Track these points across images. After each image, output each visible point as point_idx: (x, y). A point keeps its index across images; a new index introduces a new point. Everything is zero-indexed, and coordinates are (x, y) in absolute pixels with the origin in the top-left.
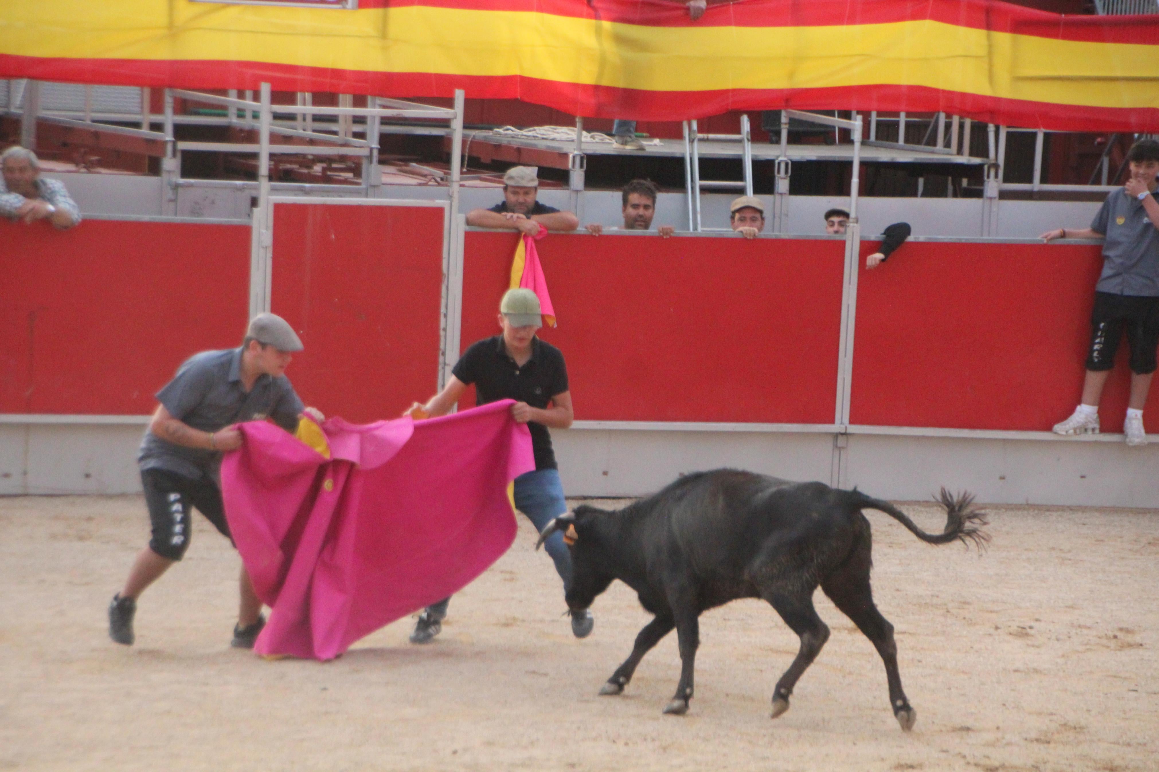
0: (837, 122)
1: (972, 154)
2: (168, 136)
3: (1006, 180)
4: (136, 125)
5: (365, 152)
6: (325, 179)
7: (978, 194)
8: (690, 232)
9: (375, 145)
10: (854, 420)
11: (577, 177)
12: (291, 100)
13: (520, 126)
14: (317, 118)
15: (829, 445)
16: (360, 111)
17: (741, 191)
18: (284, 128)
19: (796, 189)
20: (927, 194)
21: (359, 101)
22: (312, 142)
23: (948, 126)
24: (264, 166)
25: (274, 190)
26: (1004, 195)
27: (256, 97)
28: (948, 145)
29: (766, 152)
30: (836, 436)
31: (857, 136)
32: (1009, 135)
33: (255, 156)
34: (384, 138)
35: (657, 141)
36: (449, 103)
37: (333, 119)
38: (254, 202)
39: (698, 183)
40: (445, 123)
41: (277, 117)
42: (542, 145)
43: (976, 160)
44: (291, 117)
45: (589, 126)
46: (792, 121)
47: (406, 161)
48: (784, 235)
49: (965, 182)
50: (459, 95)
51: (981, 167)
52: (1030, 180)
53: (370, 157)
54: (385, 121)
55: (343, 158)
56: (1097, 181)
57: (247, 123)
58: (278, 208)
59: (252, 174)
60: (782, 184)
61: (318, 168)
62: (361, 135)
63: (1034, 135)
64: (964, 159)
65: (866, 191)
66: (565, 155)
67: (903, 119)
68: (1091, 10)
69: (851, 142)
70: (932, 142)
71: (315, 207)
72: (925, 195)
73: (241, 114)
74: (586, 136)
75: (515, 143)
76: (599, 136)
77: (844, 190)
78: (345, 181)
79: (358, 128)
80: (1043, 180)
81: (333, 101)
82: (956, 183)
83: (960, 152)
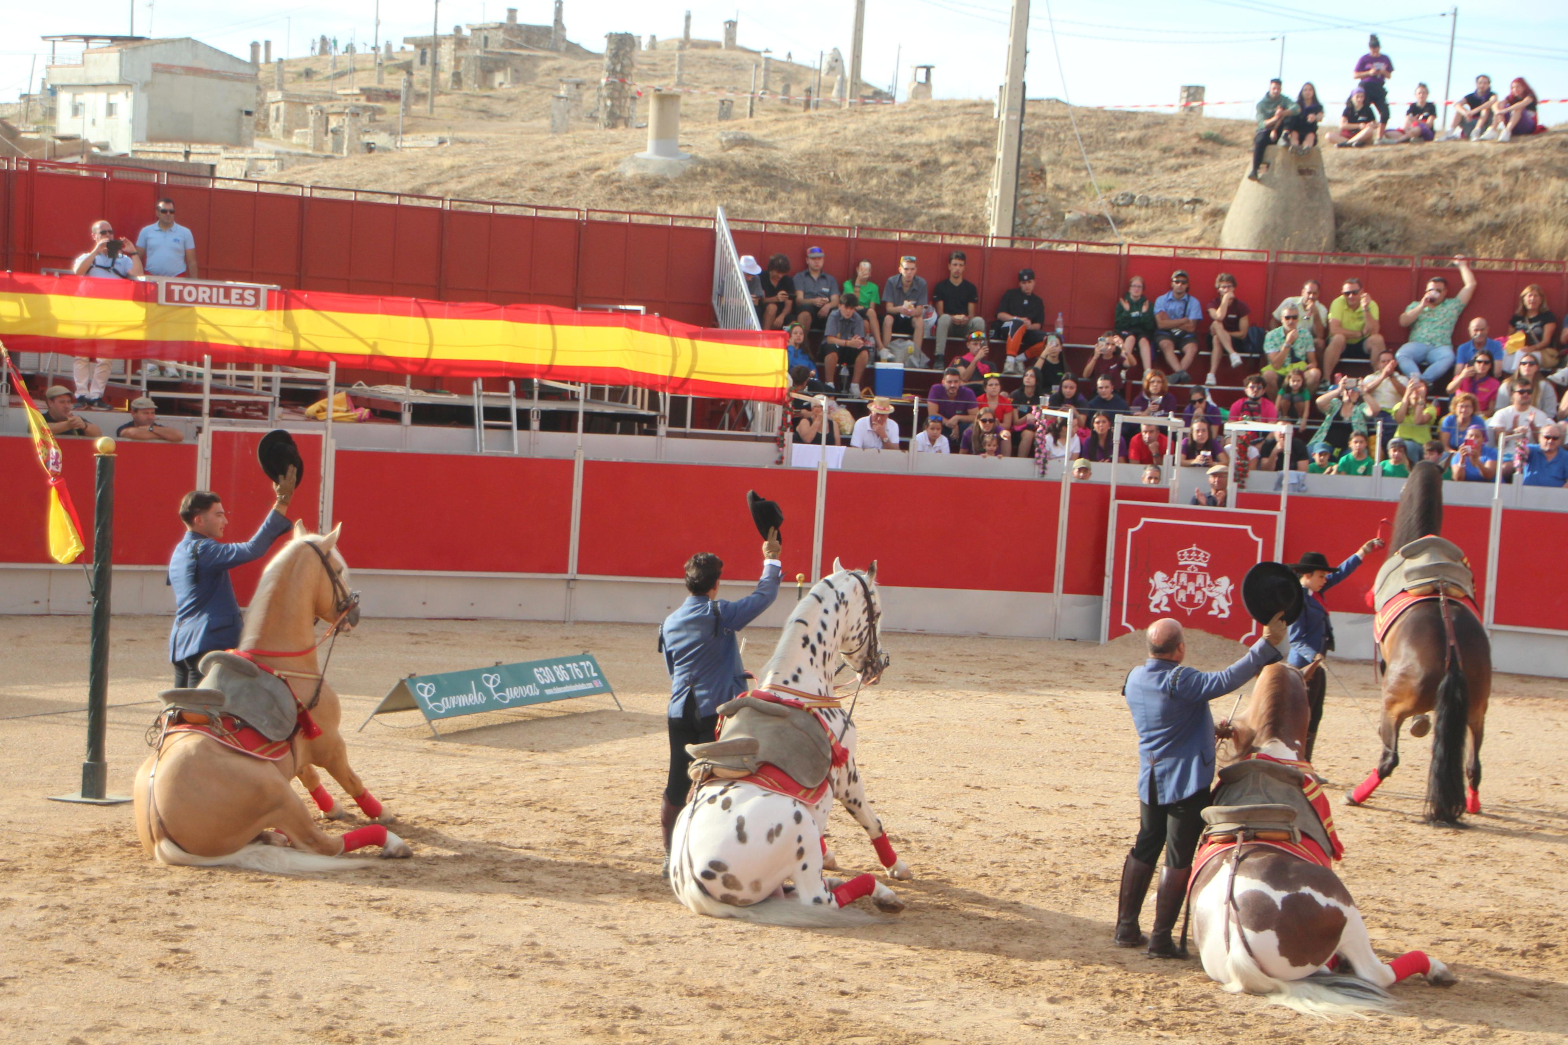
0: (568, 387)
1: (650, 408)
2: (144, 387)
3: (670, 425)
4: (123, 381)
5: (270, 399)
6: (244, 416)
7: (652, 432)
8: (478, 453)
9: (277, 395)
10: (581, 570)
11: (407, 417)
12: (223, 367)
13: (369, 384)
14: (239, 378)
15: (564, 586)
16: (267, 374)
17: (509, 428)
18: (219, 383)
19: (544, 427)
20: (622, 432)
21: (267, 368)
22: (235, 393)
23: (635, 392)
24: (206, 408)
25: (212, 423)
26: (669, 435)
27: (201, 364)
28: (635, 403)
29: (525, 404)
30: (569, 581)
31: (582, 397)
32: (672, 398)
33: (200, 401)
34: (283, 391)
35: (456, 396)
36: (325, 369)
37: (250, 379)
38: (200, 430)
39: (483, 422)
40: (323, 382)
41: (215, 377)
42: (383, 397)
43: (653, 413)
44: (223, 377)
45: (413, 387)
46: (542, 386)
47: (296, 405)
48: (538, 456)
49: (645, 426)
50: (333, 365)
51: (654, 417)
52: (683, 425)
53: (274, 403)
54: (284, 380)
55: (255, 403)
56: (723, 428)
57: (195, 380)
58: (215, 434)
59: (197, 412)
60: (535, 424)
61: (239, 409)
62: (268, 389)
63: (686, 399)
64: (645, 412)
65: (586, 430)
66: (398, 404)
67: (607, 387)
68: (716, 325)
69: (577, 400)
70: (625, 400)
71: (239, 434)
72: (621, 433)
73: (190, 374)
74: (412, 392)
75: (366, 396)
76: (420, 392)
77: (572, 428)
78: (257, 418)
79: (266, 385)
80: (692, 426)
81: (250, 367)
82: (640, 427)
83: (642, 407)
